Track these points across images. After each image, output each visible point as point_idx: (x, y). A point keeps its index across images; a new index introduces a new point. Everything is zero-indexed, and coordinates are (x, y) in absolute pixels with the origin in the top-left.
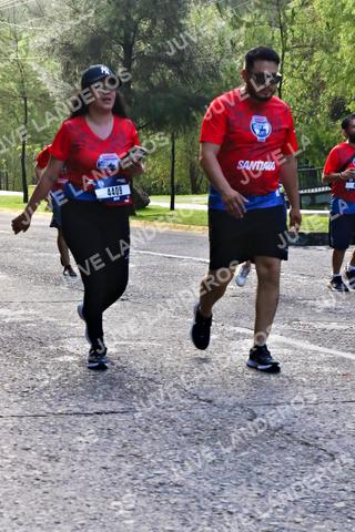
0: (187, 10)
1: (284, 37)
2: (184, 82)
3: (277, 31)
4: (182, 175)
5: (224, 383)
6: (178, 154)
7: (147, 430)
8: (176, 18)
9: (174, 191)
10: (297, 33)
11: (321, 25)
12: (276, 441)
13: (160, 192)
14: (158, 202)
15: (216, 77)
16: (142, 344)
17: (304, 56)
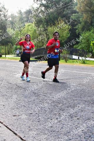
0: (7, 29)
1: (21, 33)
2: (7, 39)
3: (20, 32)
4: (7, 52)
5: (13, 81)
6: (6, 49)
7: (2, 88)
8: (5, 30)
9: (6, 54)
10: (23, 33)
11: (26, 31)
12: (20, 88)
13: (4, 54)
14: (3, 56)
15: (11, 38)
16: (1, 76)
17: (24, 36)
